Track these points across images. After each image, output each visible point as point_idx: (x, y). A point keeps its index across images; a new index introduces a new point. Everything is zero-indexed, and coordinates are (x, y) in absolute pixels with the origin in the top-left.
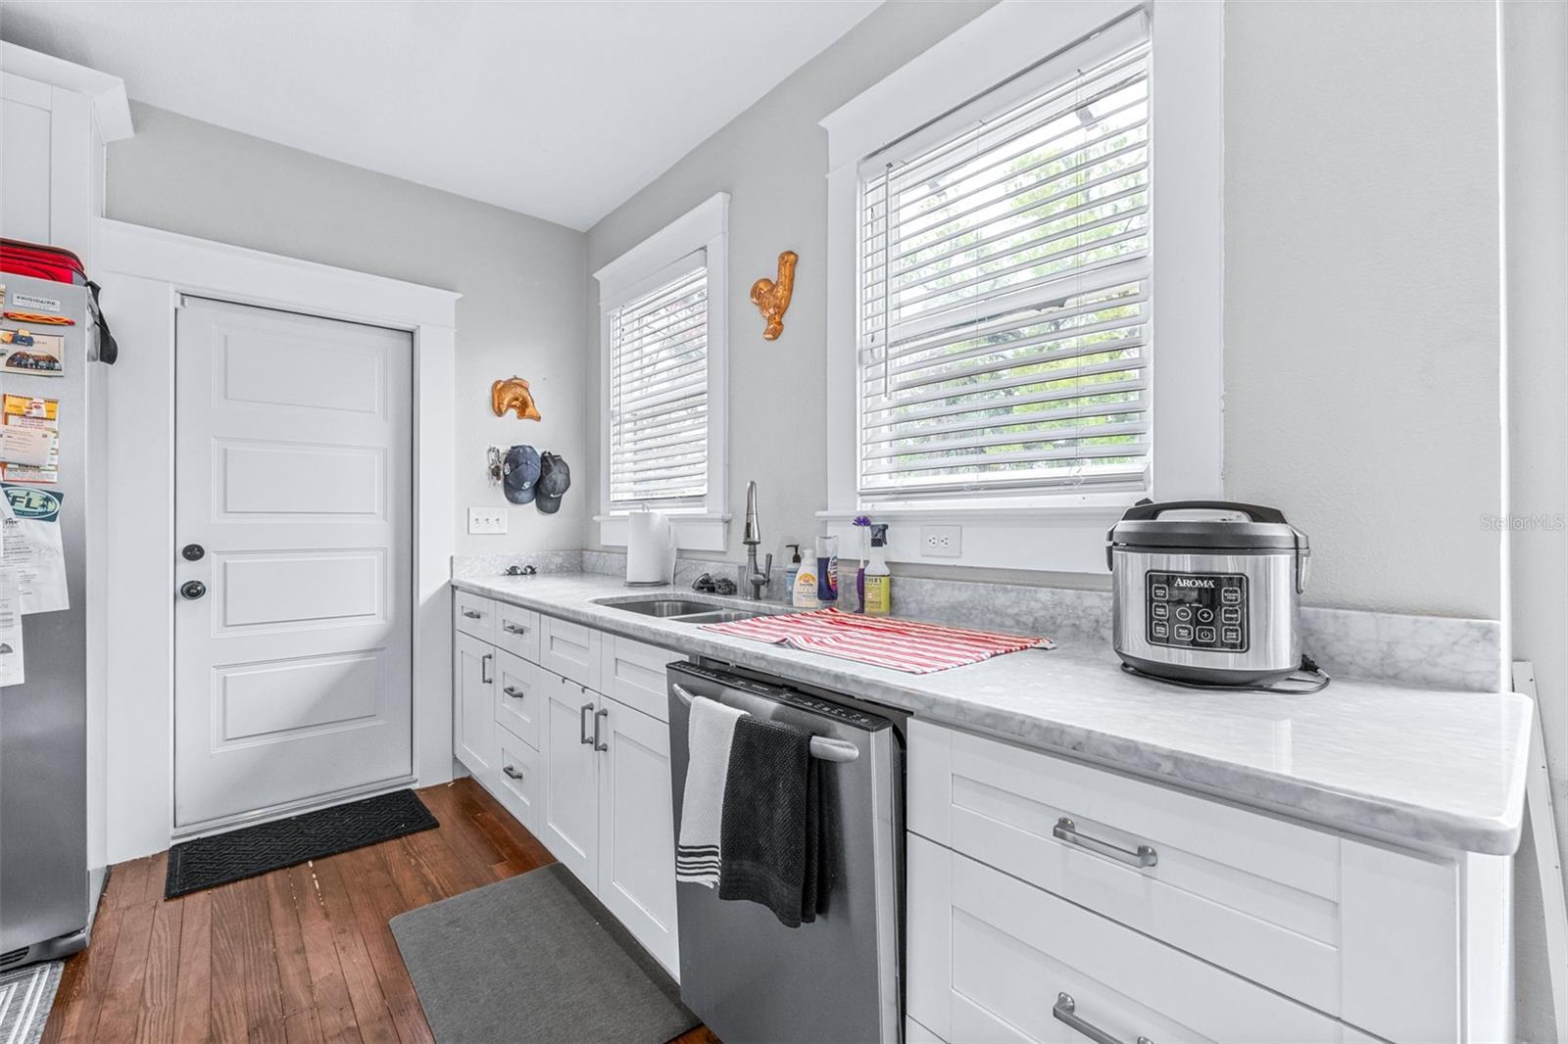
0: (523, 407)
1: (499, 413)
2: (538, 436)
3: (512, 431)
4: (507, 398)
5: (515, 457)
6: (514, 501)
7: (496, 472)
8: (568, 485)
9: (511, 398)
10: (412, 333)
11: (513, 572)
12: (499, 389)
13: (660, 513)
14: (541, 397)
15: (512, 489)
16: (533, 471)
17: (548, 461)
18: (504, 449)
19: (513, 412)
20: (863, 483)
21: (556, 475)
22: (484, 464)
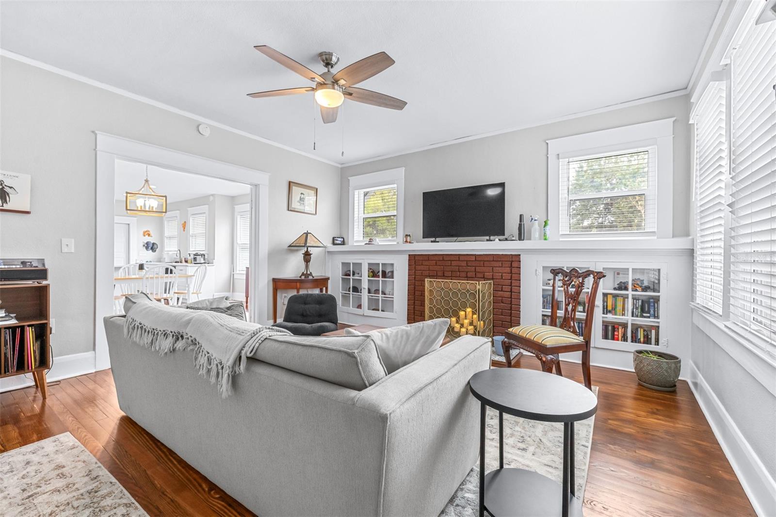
0: (149, 235)
1: (144, 236)
2: (151, 240)
3: (147, 239)
4: (146, 233)
5: (147, 243)
6: (147, 250)
7: (144, 246)
8: (157, 247)
9: (147, 233)
10: (129, 224)
11: (147, 262)
12: (144, 233)
13: (170, 253)
14: (151, 233)
15: (147, 248)
16: (151, 245)
17: (153, 244)
18: (145, 242)
19: (147, 236)
20: (191, 250)
21: (155, 246)
22: (142, 244)
